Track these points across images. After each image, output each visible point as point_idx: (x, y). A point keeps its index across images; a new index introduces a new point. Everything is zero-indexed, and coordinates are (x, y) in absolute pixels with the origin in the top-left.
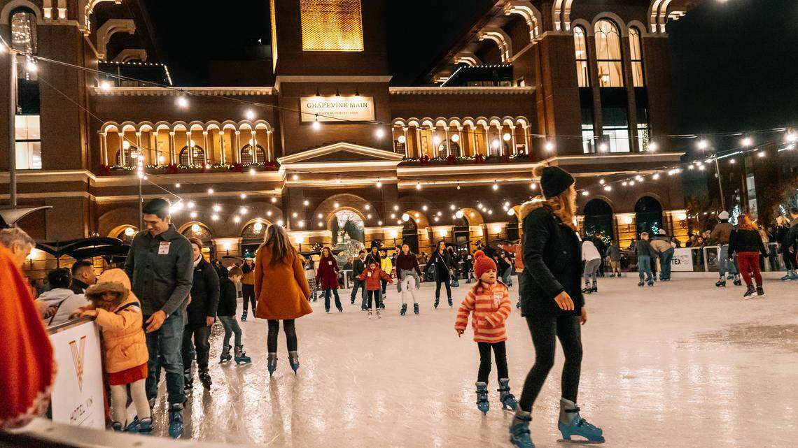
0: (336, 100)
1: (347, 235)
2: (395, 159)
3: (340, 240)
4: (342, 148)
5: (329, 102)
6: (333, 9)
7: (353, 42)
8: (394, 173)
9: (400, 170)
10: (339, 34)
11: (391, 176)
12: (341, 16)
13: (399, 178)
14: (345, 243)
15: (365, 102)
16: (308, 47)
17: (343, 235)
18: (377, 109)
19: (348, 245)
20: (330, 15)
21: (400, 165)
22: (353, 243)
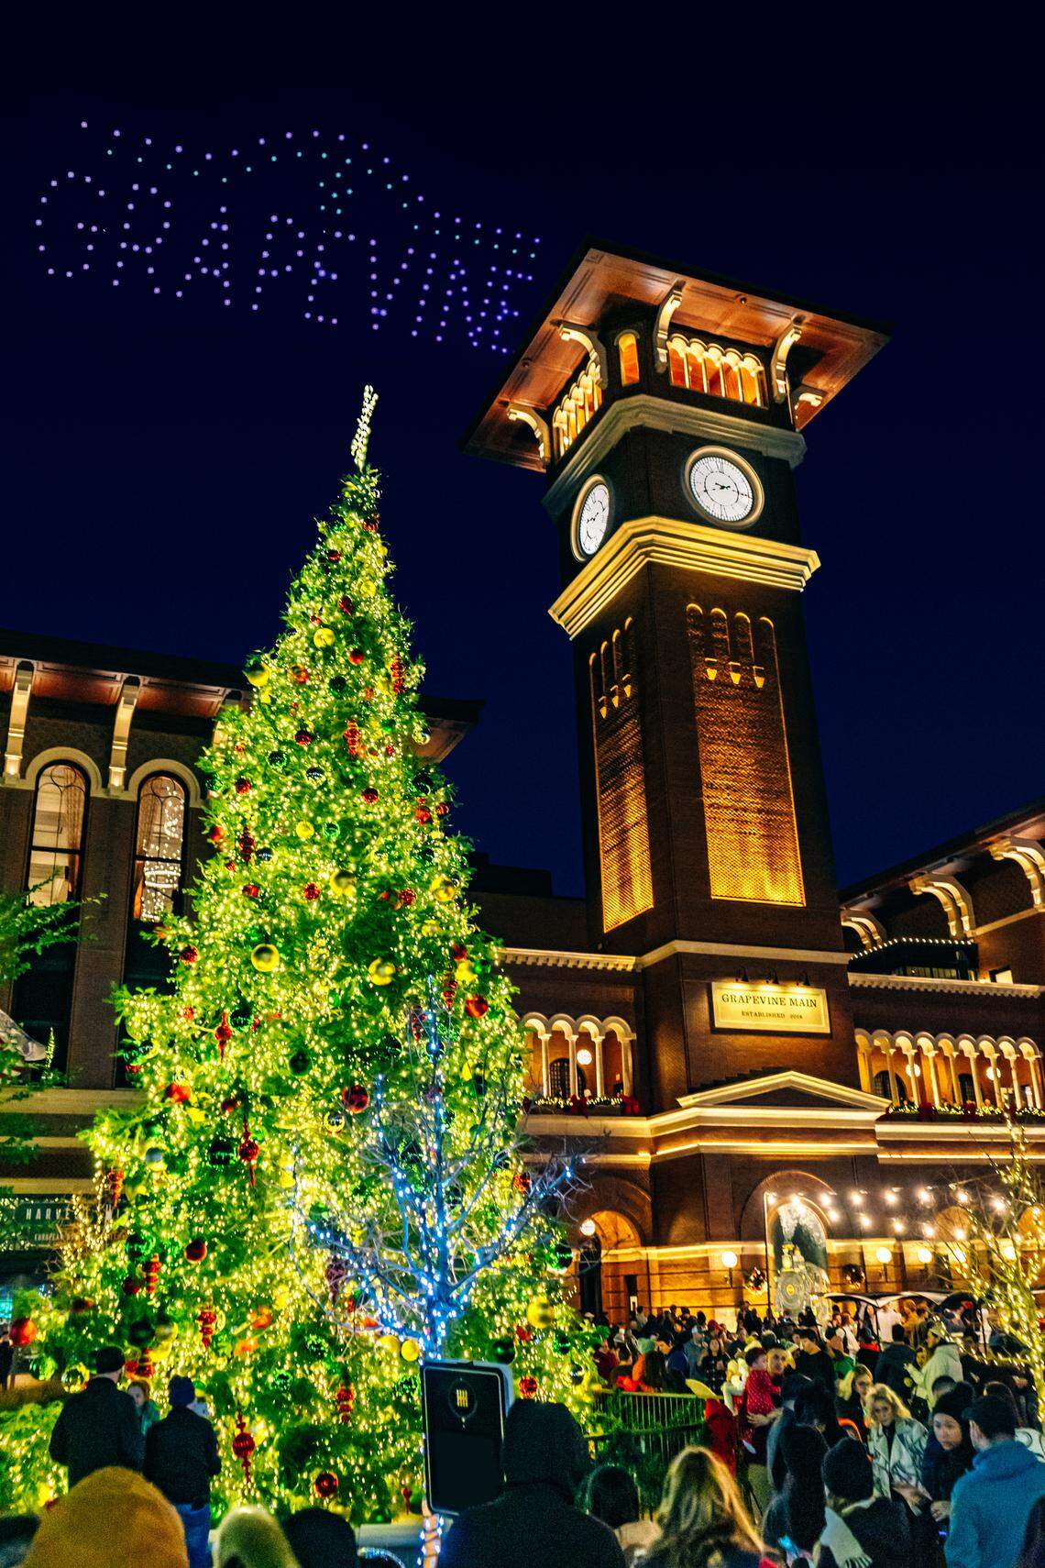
0: (767, 990)
1: (798, 1252)
2: (875, 1108)
3: (786, 1262)
4: (790, 1081)
5: (759, 994)
6: (753, 829)
7: (787, 891)
8: (871, 1134)
9: (880, 1128)
10: (765, 874)
11: (866, 1141)
12: (766, 842)
13: (881, 1143)
14: (797, 1270)
15: (813, 998)
16: (718, 892)
17: (791, 1253)
18: (832, 1012)
19: (801, 1274)
20: (751, 838)
21: (881, 1120)
22: (809, 1270)
